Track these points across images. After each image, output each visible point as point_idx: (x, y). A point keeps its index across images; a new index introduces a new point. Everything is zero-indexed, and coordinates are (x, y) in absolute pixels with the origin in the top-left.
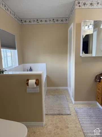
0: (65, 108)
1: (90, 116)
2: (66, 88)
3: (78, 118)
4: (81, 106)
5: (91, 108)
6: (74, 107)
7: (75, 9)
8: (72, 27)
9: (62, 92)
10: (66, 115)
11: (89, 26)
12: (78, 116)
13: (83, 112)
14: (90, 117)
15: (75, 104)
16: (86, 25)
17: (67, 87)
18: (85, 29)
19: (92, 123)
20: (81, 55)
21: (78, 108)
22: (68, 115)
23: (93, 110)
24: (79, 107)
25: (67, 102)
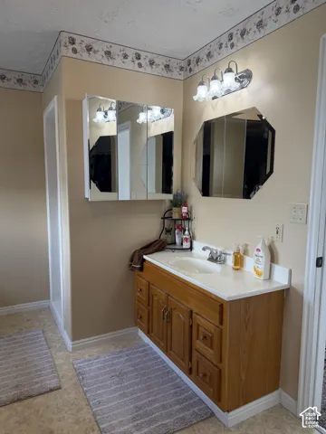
0: (40, 370)
1: (121, 375)
2: (43, 303)
3: (85, 393)
4: (94, 351)
5: (120, 352)
6: (71, 360)
7: (60, 55)
8: (55, 107)
9: (28, 320)
10: (46, 395)
11: (106, 114)
12: (83, 386)
13: (99, 369)
14: (118, 376)
15: (74, 349)
16: (99, 110)
17: (49, 298)
18: (95, 120)
19: (124, 395)
20: (87, 196)
21: (86, 361)
22: (51, 390)
23: (127, 355)
24: (87, 357)
25: (49, 348)
